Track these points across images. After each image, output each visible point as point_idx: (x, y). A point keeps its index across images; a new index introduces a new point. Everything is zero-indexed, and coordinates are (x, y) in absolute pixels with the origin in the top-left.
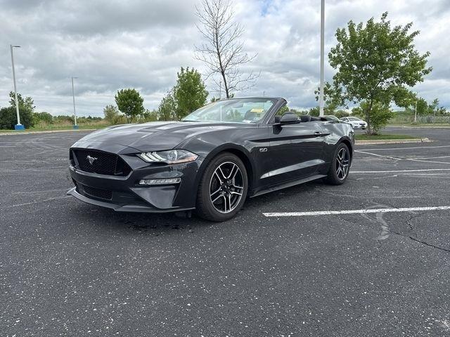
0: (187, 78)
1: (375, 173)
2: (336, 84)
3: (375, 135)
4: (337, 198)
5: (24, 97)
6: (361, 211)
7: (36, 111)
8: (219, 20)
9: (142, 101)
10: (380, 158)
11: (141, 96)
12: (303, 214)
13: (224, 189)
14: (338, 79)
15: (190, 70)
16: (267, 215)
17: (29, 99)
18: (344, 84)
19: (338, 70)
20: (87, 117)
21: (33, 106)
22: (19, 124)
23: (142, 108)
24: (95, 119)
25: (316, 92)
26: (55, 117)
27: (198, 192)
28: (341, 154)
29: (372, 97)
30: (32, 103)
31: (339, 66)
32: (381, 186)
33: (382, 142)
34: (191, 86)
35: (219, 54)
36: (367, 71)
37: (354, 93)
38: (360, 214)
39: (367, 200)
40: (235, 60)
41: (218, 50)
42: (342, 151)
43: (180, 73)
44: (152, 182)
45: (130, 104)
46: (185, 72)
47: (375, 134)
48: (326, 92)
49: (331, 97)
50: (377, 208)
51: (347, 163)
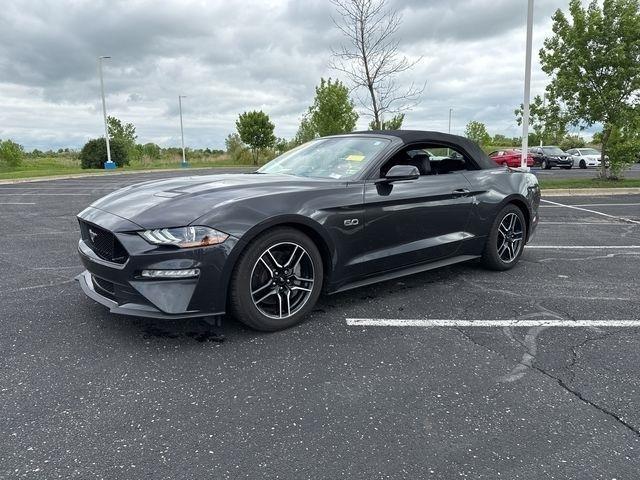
0: (329, 94)
1: (578, 250)
2: (551, 98)
3: (614, 181)
4: (483, 296)
5: (124, 124)
6: (506, 323)
7: (137, 142)
8: (365, 8)
9: (272, 127)
10: (609, 220)
11: (272, 121)
12: (410, 323)
13: (278, 282)
14: (555, 91)
15: (333, 83)
16: (351, 322)
17: (130, 126)
18: (565, 98)
19: (554, 76)
20: (204, 150)
21: (134, 135)
22: (109, 161)
23: (273, 138)
24: (214, 152)
25: (517, 112)
26: (164, 150)
27: (230, 288)
28: (507, 223)
29: (611, 119)
30: (133, 132)
31: (557, 70)
32: (573, 275)
33: (624, 191)
34: (332, 106)
35: (365, 58)
36: (604, 77)
37: (582, 113)
38: (501, 328)
39: (532, 302)
40: (387, 67)
41: (364, 53)
42: (510, 217)
43: (319, 86)
44: (158, 274)
45: (256, 132)
46: (326, 85)
47: (614, 179)
48: (533, 110)
49: (540, 119)
50: (537, 319)
51: (519, 236)
